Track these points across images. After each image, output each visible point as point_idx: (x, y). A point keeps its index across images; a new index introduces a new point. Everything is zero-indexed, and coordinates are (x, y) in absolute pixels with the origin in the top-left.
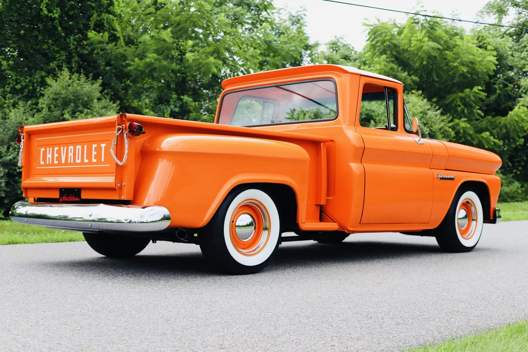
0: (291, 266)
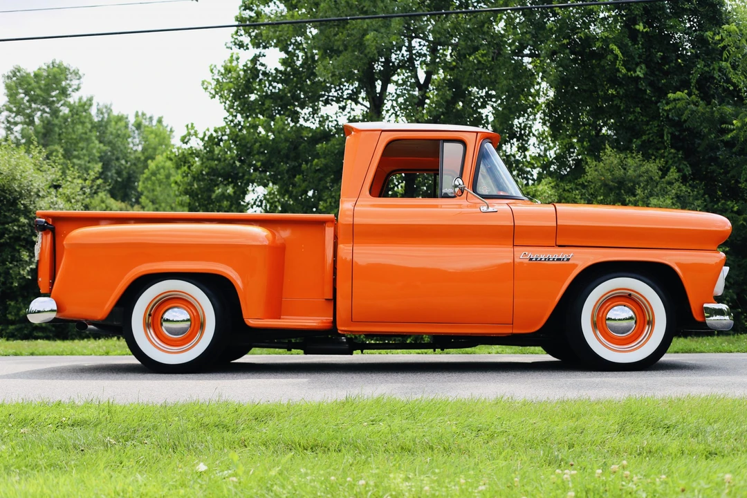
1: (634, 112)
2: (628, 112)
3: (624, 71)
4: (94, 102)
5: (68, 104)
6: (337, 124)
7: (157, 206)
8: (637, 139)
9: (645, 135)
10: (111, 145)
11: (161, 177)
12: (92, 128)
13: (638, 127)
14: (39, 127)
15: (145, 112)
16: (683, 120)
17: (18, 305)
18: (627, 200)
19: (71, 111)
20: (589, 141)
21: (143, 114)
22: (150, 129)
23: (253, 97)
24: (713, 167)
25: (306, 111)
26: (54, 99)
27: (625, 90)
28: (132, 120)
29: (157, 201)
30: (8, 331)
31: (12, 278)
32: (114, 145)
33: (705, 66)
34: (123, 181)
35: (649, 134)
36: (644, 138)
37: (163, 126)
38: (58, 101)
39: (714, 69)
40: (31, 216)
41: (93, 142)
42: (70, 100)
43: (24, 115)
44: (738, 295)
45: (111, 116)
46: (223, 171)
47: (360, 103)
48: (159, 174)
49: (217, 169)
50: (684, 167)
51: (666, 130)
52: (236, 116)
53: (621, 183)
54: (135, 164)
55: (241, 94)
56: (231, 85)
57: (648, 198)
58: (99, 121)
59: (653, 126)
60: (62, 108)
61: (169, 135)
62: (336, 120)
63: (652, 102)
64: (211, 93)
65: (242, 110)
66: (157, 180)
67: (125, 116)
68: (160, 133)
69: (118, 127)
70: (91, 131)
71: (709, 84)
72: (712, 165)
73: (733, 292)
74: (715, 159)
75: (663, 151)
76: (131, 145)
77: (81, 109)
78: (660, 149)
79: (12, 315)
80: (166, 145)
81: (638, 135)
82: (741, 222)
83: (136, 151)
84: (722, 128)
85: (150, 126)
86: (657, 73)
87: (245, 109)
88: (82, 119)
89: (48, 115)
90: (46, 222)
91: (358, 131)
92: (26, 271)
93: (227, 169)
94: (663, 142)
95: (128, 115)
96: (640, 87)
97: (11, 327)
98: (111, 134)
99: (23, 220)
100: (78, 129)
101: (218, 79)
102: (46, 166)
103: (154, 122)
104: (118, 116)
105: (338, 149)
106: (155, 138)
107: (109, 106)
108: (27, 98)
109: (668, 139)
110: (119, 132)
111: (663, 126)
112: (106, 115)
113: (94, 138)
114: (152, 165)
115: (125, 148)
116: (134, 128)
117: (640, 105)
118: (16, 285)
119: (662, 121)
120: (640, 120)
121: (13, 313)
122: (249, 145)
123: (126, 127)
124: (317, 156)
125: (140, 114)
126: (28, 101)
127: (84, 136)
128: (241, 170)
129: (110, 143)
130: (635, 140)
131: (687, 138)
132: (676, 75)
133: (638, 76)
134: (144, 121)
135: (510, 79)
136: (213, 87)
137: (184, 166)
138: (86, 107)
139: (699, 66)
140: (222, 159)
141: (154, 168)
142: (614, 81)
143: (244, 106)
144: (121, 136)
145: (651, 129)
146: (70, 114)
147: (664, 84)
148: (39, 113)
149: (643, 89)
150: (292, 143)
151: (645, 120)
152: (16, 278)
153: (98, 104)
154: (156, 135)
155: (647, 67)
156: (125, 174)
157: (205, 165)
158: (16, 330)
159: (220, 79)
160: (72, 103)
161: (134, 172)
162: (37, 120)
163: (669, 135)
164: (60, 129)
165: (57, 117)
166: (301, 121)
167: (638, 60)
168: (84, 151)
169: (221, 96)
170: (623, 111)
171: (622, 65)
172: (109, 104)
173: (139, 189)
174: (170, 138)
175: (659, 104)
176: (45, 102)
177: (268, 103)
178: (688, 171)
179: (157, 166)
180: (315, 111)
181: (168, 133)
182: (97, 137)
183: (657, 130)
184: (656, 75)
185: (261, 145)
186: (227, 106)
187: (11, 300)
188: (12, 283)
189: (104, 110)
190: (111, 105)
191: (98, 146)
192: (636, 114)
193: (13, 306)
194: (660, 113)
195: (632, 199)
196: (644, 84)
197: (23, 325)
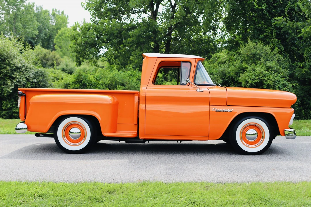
0: (107, 152)
1: (261, 23)
2: (259, 23)
3: (257, 6)
4: (35, 5)
5: (24, 5)
6: (138, 22)
7: (62, 49)
8: (262, 34)
9: (265, 33)
10: (42, 23)
11: (63, 37)
12: (34, 16)
13: (262, 30)
14: (12, 15)
15: (56, 9)
16: (281, 27)
17: (7, 103)
18: (257, 62)
19: (25, 9)
20: (242, 35)
21: (56, 10)
22: (58, 16)
23: (102, 10)
24: (293, 47)
25: (125, 16)
26: (18, 4)
27: (257, 14)
28: (51, 12)
29: (62, 47)
30: (3, 114)
31: (4, 92)
32: (44, 23)
33: (291, 4)
34: (47, 38)
35: (267, 32)
36: (265, 34)
37: (64, 15)
38: (20, 5)
39: (295, 6)
40: (11, 66)
41: (35, 22)
42: (25, 4)
43: (5, 10)
44: (301, 101)
45: (42, 10)
46: (90, 42)
47: (147, 13)
48: (63, 36)
49: (88, 42)
50: (281, 47)
51: (274, 31)
52: (95, 18)
53: (254, 56)
54: (52, 31)
55: (97, 9)
56: (93, 5)
57: (265, 61)
58: (37, 13)
59: (269, 29)
60: (21, 7)
61: (67, 19)
62: (137, 21)
63: (269, 19)
64: (85, 8)
65: (98, 15)
66: (62, 38)
67: (48, 11)
68: (63, 18)
69: (45, 15)
70: (34, 17)
71: (292, 12)
72: (292, 47)
73: (299, 100)
74: (293, 44)
75: (272, 40)
76: (51, 23)
77: (29, 8)
78: (271, 39)
79: (4, 107)
80: (65, 23)
81: (262, 32)
82: (303, 72)
83: (53, 25)
84: (297, 32)
85: (58, 14)
86: (271, 7)
87: (99, 15)
88: (30, 12)
89: (16, 10)
90: (22, 93)
91: (148, 57)
92: (10, 89)
93: (92, 42)
94: (273, 36)
95: (49, 10)
96: (264, 13)
97: (4, 112)
98: (42, 18)
99: (8, 68)
100: (28, 16)
101: (88, 2)
102: (17, 45)
103: (60, 13)
104: (45, 10)
105: (138, 34)
106: (61, 20)
107: (41, 7)
108: (7, 3)
109: (274, 35)
110: (46, 17)
111: (273, 29)
112: (40, 10)
113: (35, 20)
114: (60, 32)
115: (48, 24)
116: (52, 16)
117: (263, 20)
118: (6, 95)
119: (273, 27)
120: (263, 26)
121: (5, 106)
122: (101, 31)
123: (49, 15)
124: (129, 37)
125: (54, 9)
126: (7, 4)
127: (31, 19)
128: (98, 42)
129: (42, 22)
130: (261, 35)
131: (283, 34)
132: (279, 8)
133: (263, 8)
134: (56, 13)
135: (210, 8)
136: (86, 5)
137: (74, 40)
138: (32, 7)
139: (288, 4)
140: (90, 37)
141: (61, 33)
142: (253, 10)
143: (99, 14)
144: (46, 19)
145: (268, 30)
146: (25, 10)
147: (273, 12)
148: (12, 10)
149: (265, 13)
150: (119, 31)
151: (265, 27)
152: (6, 92)
153: (37, 6)
154: (61, 18)
155: (267, 4)
156: (48, 35)
157: (83, 40)
158: (6, 113)
159: (89, 2)
160: (26, 5)
161: (52, 34)
162: (11, 12)
163: (275, 34)
164: (21, 16)
165: (19, 11)
166: (123, 20)
167: (263, 2)
168: (31, 26)
169: (89, 9)
170: (256, 23)
171: (256, 4)
172: (41, 6)
173: (54, 42)
174: (67, 20)
175: (271, 20)
176: (14, 5)
177: (109, 13)
178: (283, 49)
179: (62, 32)
180: (128, 16)
181: (66, 18)
182: (36, 20)
183: (270, 31)
184: (271, 8)
185: (106, 32)
186: (91, 13)
187: (4, 101)
188: (4, 94)
189: (39, 8)
190: (42, 6)
191: (37, 23)
192: (262, 24)
193: (5, 103)
194: (272, 24)
195: (259, 62)
196: (265, 12)
197: (9, 111)
